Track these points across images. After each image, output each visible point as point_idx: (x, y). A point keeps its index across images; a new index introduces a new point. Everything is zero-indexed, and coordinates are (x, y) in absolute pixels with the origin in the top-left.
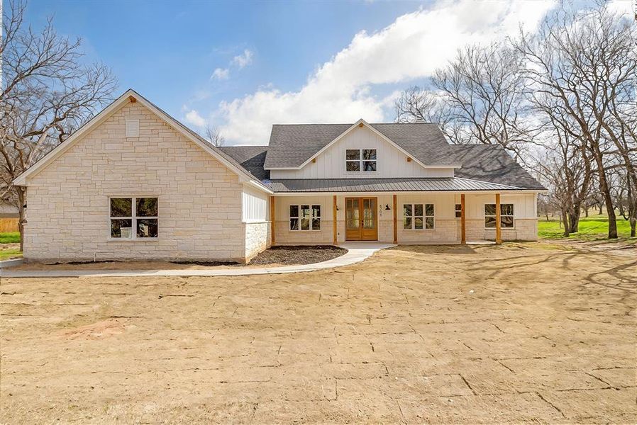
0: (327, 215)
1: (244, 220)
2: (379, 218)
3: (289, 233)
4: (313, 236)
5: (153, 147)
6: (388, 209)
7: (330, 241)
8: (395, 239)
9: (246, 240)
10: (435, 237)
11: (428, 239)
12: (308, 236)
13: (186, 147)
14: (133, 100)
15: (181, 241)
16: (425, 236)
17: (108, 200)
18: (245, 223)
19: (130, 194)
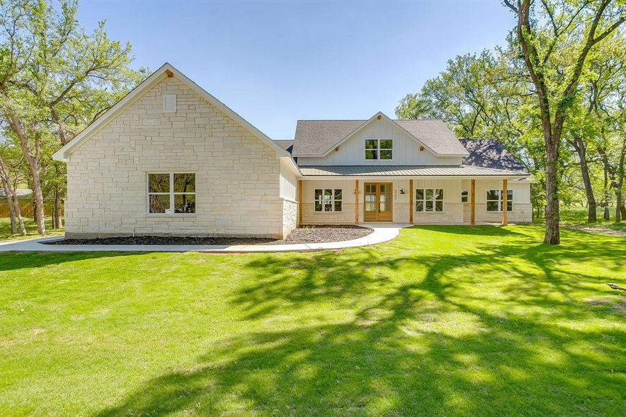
0: (347, 198)
1: (281, 196)
2: (394, 201)
3: (315, 214)
4: (335, 216)
5: (190, 123)
6: (403, 193)
7: (352, 221)
8: (411, 220)
9: (284, 216)
10: (443, 219)
11: (437, 220)
12: (331, 217)
13: (223, 122)
14: (170, 75)
15: (218, 217)
16: (434, 217)
17: (146, 176)
18: (282, 199)
19: (167, 170)
